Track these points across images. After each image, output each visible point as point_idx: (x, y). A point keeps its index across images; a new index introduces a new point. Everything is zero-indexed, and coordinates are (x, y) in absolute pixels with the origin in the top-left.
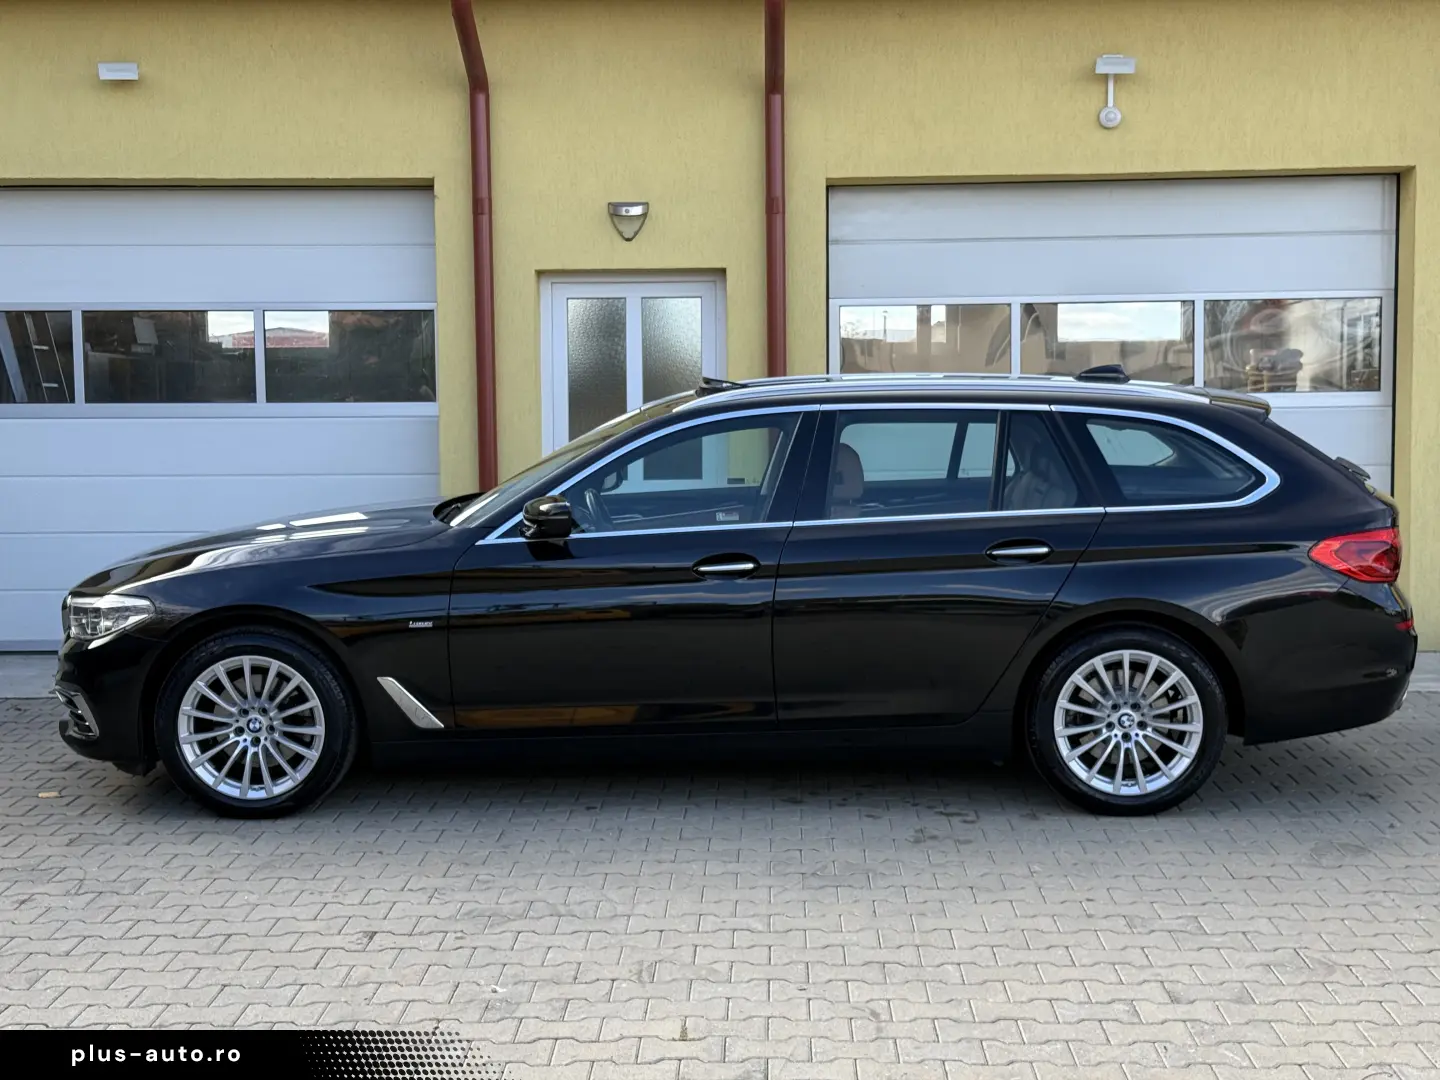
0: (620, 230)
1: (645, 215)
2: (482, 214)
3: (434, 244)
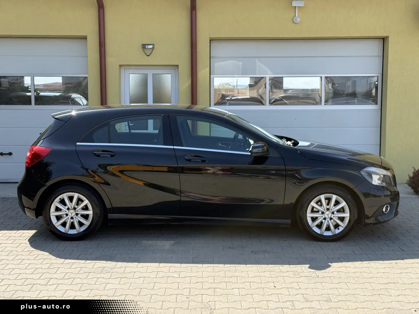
0: (146, 52)
1: (153, 48)
2: (102, 47)
3: (87, 56)
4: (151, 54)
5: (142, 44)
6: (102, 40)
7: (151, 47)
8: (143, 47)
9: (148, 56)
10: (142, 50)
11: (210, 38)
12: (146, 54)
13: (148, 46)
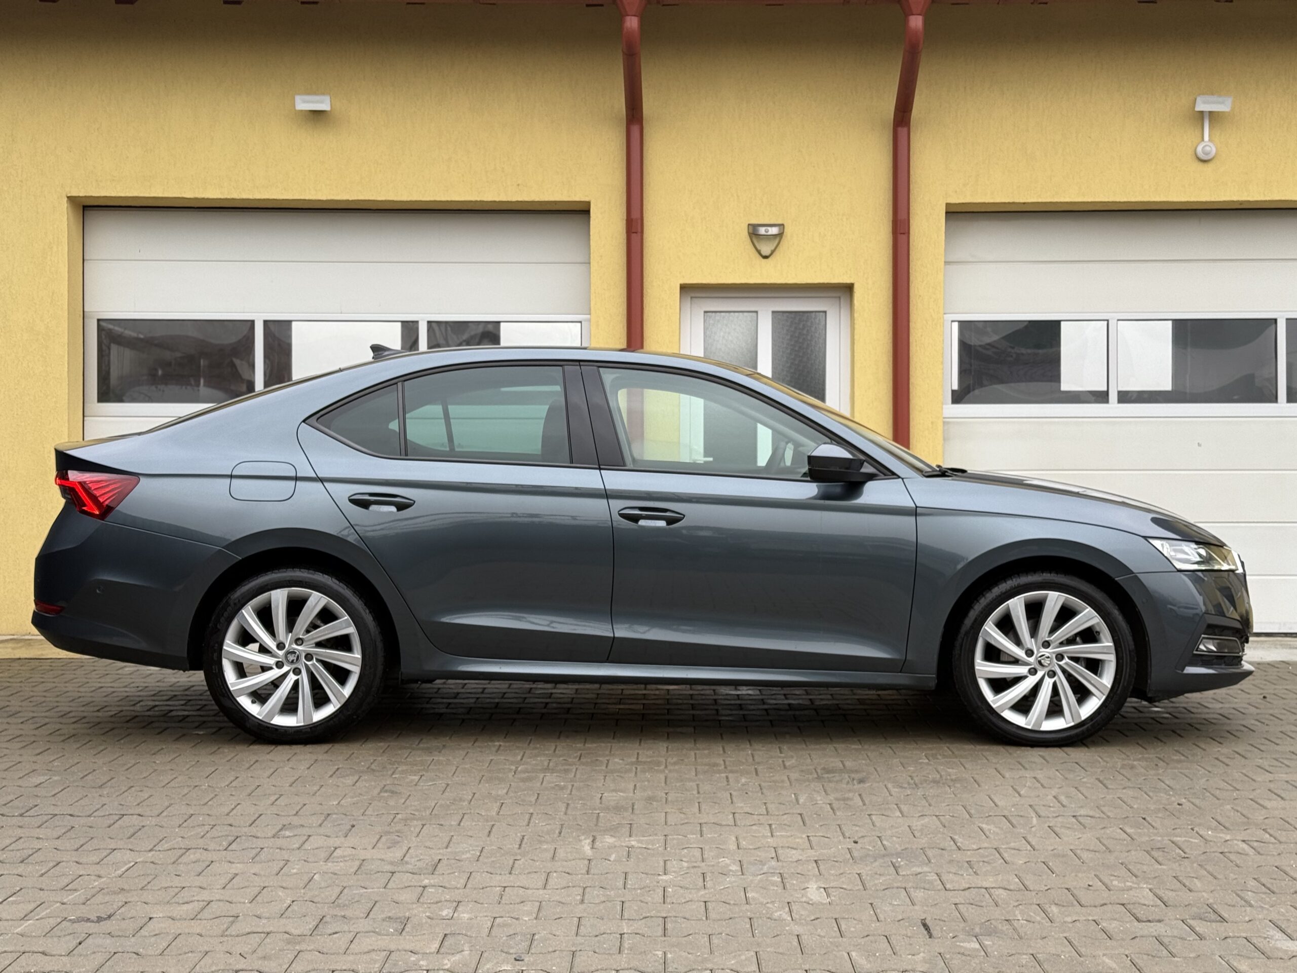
0: (759, 248)
1: (780, 235)
2: (635, 232)
3: (589, 263)
4: (773, 252)
5: (749, 225)
6: (636, 215)
7: (774, 231)
8: (751, 231)
9: (766, 257)
10: (749, 240)
11: (948, 205)
12: (759, 252)
13: (769, 228)
